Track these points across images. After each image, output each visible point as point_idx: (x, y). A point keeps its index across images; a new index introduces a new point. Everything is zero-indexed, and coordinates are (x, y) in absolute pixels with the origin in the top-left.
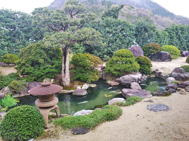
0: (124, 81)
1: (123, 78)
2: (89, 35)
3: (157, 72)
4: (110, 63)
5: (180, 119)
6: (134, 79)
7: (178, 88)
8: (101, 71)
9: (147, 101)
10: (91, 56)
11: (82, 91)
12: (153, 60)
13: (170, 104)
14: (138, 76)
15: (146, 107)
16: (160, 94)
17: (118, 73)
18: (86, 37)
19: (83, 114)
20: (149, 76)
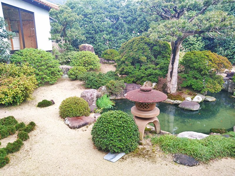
2: (217, 22)
8: (226, 79)
10: (213, 55)
11: (193, 103)
18: (211, 26)
19: (191, 137)
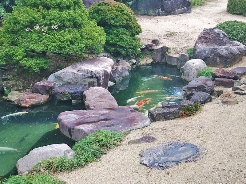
0: (63, 85)
1: (59, 78)
3: (156, 47)
4: (7, 31)
5: (232, 176)
6: (92, 77)
7: (217, 89)
9: (138, 141)
12: (142, 12)
13: (201, 138)
14: (105, 64)
15: (138, 160)
16: (171, 113)
17: (41, 62)
20: (134, 61)
